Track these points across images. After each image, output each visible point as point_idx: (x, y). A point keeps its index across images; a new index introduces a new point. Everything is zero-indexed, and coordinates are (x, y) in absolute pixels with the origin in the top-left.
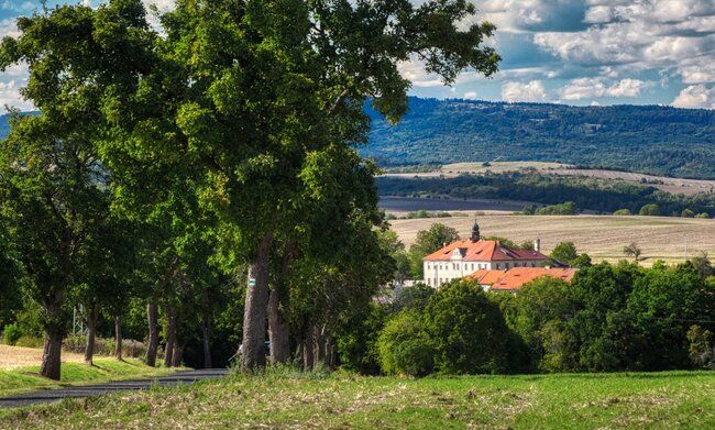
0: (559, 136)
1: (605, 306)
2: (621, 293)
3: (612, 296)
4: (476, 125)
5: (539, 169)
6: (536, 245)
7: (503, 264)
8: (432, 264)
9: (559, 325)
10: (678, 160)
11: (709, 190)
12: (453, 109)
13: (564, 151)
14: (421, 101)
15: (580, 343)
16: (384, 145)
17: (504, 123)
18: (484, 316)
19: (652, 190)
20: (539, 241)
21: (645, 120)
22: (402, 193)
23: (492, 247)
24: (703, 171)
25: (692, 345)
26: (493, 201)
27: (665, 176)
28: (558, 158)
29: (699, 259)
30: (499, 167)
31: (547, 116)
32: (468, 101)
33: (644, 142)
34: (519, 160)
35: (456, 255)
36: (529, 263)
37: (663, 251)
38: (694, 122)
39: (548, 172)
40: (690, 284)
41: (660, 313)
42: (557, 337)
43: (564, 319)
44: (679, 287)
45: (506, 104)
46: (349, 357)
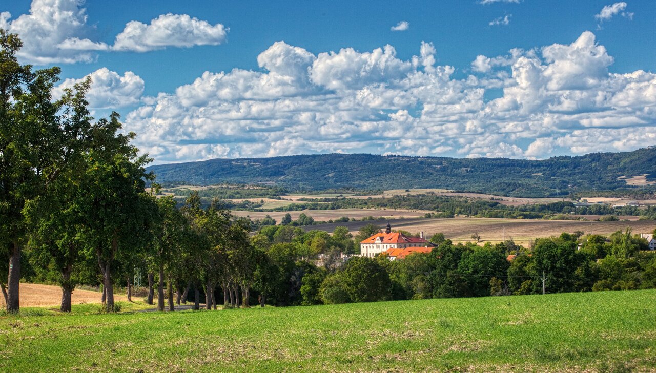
0: (448, 175)
1: (446, 268)
2: (455, 260)
3: (450, 262)
4: (403, 169)
5: (436, 193)
6: (421, 235)
7: (403, 245)
8: (365, 246)
9: (422, 278)
10: (511, 188)
11: (527, 203)
12: (390, 160)
13: (451, 183)
14: (373, 156)
15: (433, 288)
16: (353, 181)
17: (418, 167)
18: (377, 274)
19: (497, 204)
20: (423, 232)
21: (495, 165)
22: (361, 206)
23: (397, 236)
24: (525, 193)
25: (493, 288)
26: (410, 210)
27: (504, 196)
28: (447, 187)
29: (508, 241)
30: (414, 192)
31: (441, 164)
32: (399, 156)
33: (494, 177)
34: (426, 188)
35: (378, 241)
36: (417, 244)
37: (493, 237)
38: (520, 167)
39: (441, 194)
40: (491, 255)
41: (476, 271)
42: (421, 285)
43: (425, 275)
44: (485, 257)
45: (419, 157)
46: (308, 297)
